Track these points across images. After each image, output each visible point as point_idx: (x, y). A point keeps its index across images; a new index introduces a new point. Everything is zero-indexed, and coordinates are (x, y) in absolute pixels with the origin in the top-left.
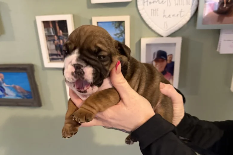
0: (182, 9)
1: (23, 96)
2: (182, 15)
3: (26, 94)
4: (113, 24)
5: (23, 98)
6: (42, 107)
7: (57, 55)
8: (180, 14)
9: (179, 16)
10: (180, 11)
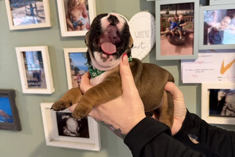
0: (142, 42)
1: (5, 120)
2: (143, 47)
3: (8, 118)
4: (83, 54)
5: (6, 122)
6: (22, 132)
7: (34, 82)
8: (142, 46)
9: (140, 47)
10: (141, 43)
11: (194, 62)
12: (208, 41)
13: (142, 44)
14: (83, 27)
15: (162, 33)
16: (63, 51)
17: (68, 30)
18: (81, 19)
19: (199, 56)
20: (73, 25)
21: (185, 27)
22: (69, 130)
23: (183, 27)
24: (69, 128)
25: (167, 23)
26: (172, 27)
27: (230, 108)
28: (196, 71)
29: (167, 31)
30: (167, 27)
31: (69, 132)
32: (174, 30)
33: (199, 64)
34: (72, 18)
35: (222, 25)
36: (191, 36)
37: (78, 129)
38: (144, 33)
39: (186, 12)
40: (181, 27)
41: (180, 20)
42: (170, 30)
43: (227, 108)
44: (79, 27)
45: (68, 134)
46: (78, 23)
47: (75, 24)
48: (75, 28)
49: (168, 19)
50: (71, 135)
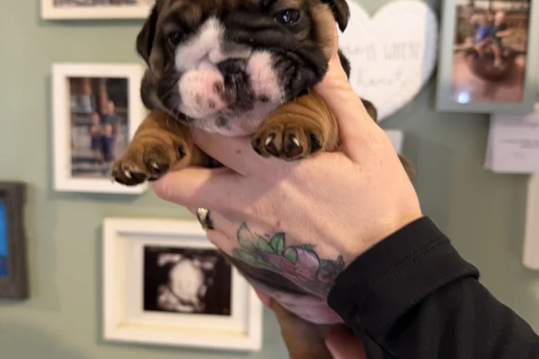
6: (27, 302)
7: (92, 161)
10: (396, 72)
19: (537, 111)
21: (509, 40)
22: (176, 296)
23: (504, 40)
24: (176, 289)
26: (479, 36)
29: (468, 44)
30: (467, 37)
31: (173, 300)
32: (483, 43)
36: (520, 61)
37: (204, 291)
38: (407, 50)
39: (512, 7)
40: (499, 39)
41: (497, 24)
42: (474, 42)
45: (171, 307)
50: (181, 308)
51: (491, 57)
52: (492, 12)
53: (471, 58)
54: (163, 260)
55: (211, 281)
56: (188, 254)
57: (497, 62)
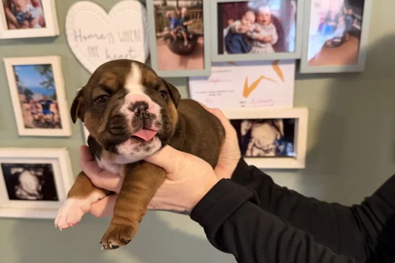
0: (131, 48)
8: (131, 54)
10: (129, 50)
11: (208, 80)
12: (224, 48)
13: (131, 51)
14: (33, 22)
15: (158, 34)
16: (3, 63)
17: (9, 28)
18: (30, 10)
19: (213, 72)
20: (17, 19)
21: (192, 27)
22: (25, 191)
23: (189, 27)
24: (25, 188)
25: (165, 21)
26: (172, 26)
27: (258, 145)
28: (211, 94)
29: (166, 32)
30: (164, 27)
31: (24, 194)
32: (175, 30)
33: (213, 84)
34: (15, 7)
35: (242, 24)
36: (200, 41)
37: (40, 188)
38: (133, 35)
39: (192, 3)
40: (186, 27)
41: (183, 16)
42: (170, 30)
43: (254, 145)
44: (26, 23)
45: (23, 197)
46: (24, 16)
47: (19, 18)
48: (20, 25)
49: (165, 13)
50: (29, 197)
51: (182, 39)
52: (179, 8)
53: (169, 41)
54: (14, 171)
55: (43, 182)
56: (27, 167)
57: (186, 43)
